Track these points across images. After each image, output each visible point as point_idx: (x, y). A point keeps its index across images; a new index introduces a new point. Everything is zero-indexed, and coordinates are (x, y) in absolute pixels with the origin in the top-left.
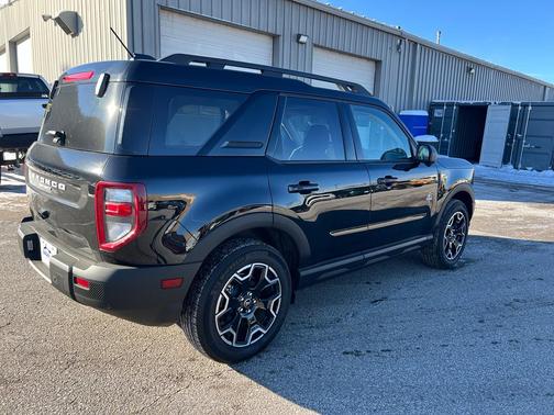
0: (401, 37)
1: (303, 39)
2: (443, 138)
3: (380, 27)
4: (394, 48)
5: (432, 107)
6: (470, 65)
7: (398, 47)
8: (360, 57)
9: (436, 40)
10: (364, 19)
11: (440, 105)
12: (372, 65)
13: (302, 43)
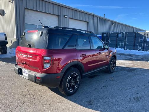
0: (94, 16)
1: (66, 16)
2: (106, 42)
3: (88, 13)
4: (92, 19)
5: (103, 34)
6: (113, 23)
7: (93, 18)
8: (82, 21)
9: (104, 17)
10: (86, 12)
11: (105, 33)
12: (86, 23)
13: (66, 17)
